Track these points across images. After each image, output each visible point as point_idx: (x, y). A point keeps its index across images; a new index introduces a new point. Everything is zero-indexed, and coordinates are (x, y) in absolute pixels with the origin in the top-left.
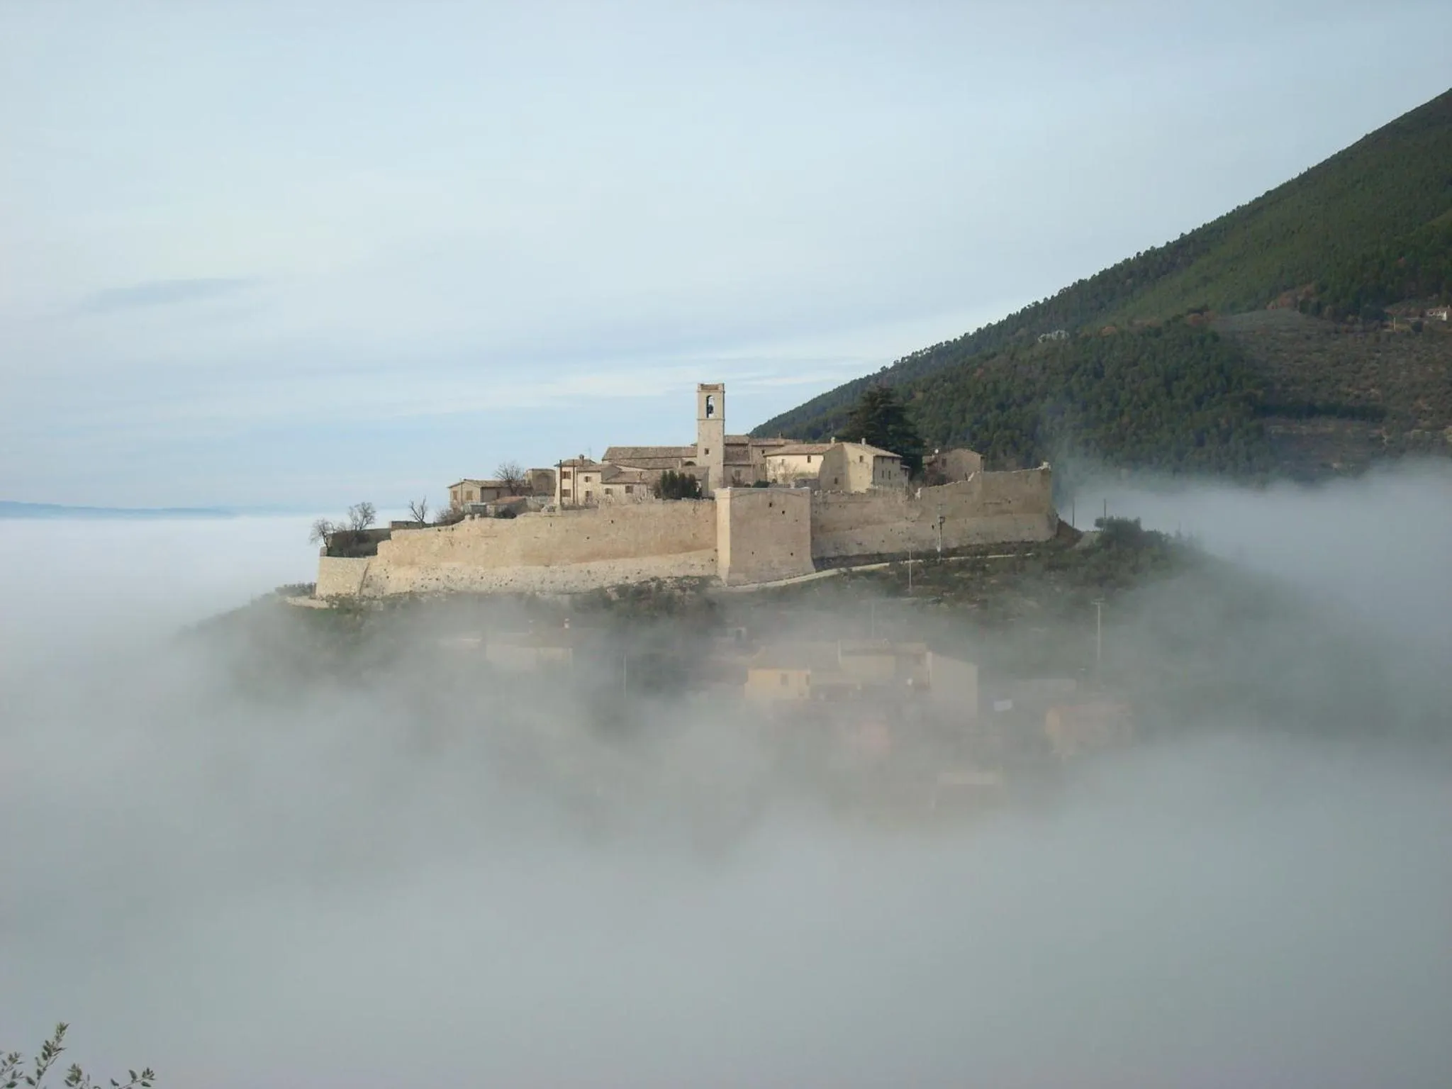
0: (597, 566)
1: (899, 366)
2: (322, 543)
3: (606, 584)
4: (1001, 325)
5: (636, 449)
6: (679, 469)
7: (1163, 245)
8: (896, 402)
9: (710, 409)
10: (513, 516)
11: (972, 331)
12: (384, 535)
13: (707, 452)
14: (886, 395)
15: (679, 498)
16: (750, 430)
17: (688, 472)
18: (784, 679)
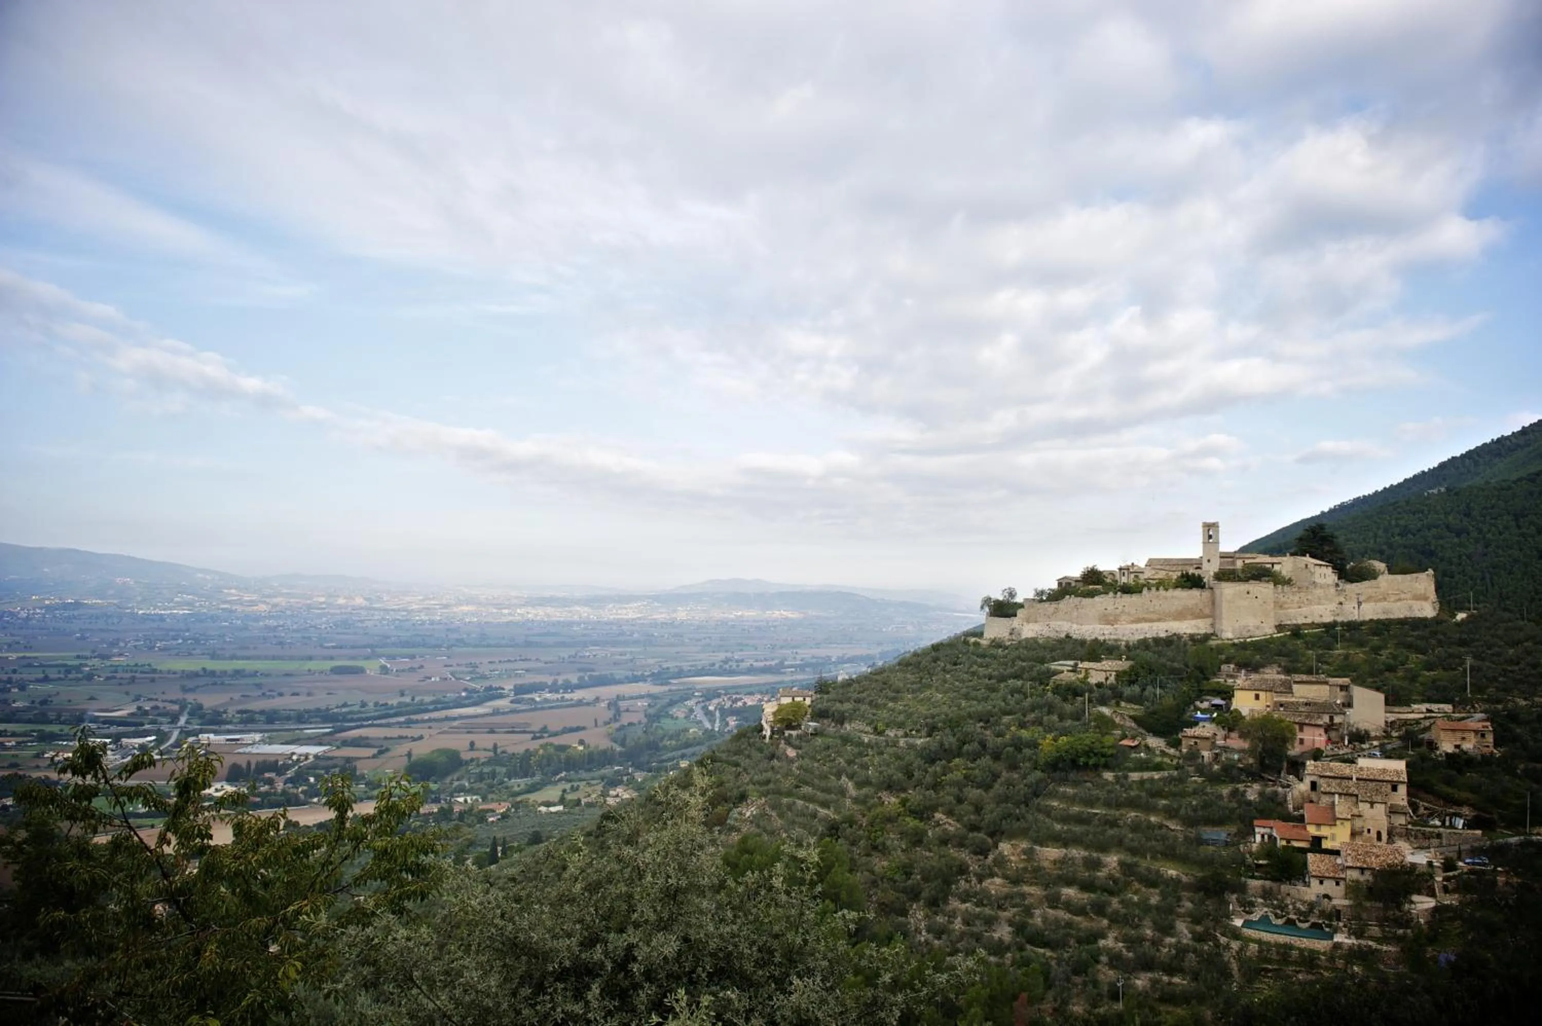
0: (1145, 626)
1: (1332, 511)
2: (987, 609)
3: (1148, 636)
4: (1399, 485)
5: (1165, 560)
6: (1191, 571)
7: (1510, 434)
8: (1328, 531)
9: (1210, 537)
10: (1093, 597)
11: (1380, 489)
12: (1021, 606)
13: (1209, 561)
14: (1321, 527)
15: (1191, 588)
16: (1237, 549)
17: (1197, 572)
18: (1257, 697)
